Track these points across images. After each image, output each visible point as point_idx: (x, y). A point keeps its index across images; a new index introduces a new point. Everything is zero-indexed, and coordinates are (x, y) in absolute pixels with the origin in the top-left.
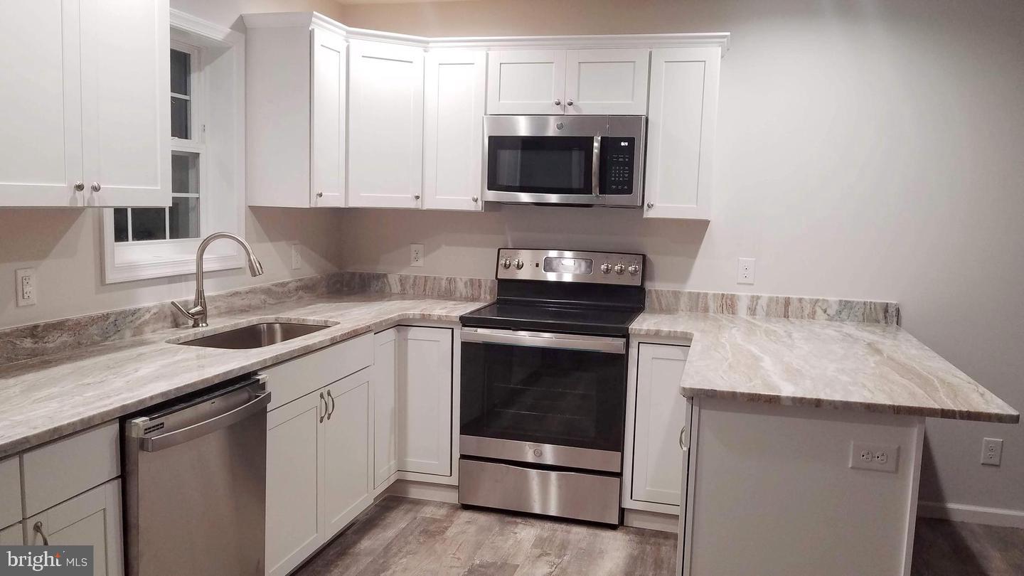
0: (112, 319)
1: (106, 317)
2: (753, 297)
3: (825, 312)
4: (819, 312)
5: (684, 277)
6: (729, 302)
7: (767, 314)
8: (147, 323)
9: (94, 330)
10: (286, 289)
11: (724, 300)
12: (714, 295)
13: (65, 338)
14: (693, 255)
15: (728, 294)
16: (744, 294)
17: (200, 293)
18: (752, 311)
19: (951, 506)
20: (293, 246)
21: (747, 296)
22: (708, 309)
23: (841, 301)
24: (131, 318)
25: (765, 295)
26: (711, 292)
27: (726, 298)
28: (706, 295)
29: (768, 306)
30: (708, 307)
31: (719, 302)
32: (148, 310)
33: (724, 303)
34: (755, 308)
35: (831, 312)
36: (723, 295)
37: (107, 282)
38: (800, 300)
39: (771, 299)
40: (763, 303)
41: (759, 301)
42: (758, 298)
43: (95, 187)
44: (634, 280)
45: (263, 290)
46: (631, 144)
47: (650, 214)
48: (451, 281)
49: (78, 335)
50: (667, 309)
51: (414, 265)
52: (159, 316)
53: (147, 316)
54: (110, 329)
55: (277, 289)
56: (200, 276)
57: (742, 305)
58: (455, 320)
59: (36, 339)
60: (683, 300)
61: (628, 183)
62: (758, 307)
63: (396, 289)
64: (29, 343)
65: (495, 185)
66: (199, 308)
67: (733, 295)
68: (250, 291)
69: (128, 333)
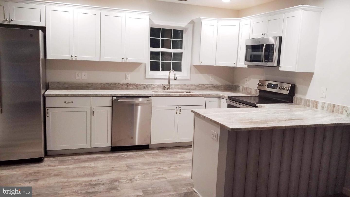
0: (146, 85)
2: (323, 103)
3: (346, 112)
4: (344, 111)
5: (305, 93)
6: (316, 104)
7: (327, 110)
9: (141, 86)
10: (205, 86)
11: (314, 103)
12: (312, 100)
13: (134, 87)
14: (308, 85)
15: (316, 101)
16: (321, 101)
17: (169, 83)
18: (323, 108)
20: (210, 76)
21: (321, 102)
22: (309, 106)
24: (151, 86)
25: (327, 102)
26: (311, 99)
27: (315, 102)
28: (309, 100)
29: (328, 107)
30: (310, 105)
31: (313, 104)
32: (156, 85)
33: (314, 104)
34: (324, 107)
35: (348, 112)
36: (314, 101)
37: (146, 78)
38: (338, 106)
39: (329, 104)
40: (326, 105)
41: (325, 105)
42: (325, 103)
43: (127, 59)
44: (287, 93)
45: (195, 85)
46: (274, 46)
47: (281, 69)
48: (251, 89)
49: (137, 87)
50: (299, 104)
51: (246, 84)
52: (159, 86)
53: (156, 86)
54: (145, 87)
55: (201, 86)
56: (169, 79)
57: (320, 105)
58: (227, 97)
59: (128, 86)
60: (303, 101)
61: (273, 59)
62: (325, 107)
63: (241, 90)
64: (126, 86)
65: (246, 60)
66: (168, 86)
67: (317, 101)
68: (190, 85)
69: (150, 89)
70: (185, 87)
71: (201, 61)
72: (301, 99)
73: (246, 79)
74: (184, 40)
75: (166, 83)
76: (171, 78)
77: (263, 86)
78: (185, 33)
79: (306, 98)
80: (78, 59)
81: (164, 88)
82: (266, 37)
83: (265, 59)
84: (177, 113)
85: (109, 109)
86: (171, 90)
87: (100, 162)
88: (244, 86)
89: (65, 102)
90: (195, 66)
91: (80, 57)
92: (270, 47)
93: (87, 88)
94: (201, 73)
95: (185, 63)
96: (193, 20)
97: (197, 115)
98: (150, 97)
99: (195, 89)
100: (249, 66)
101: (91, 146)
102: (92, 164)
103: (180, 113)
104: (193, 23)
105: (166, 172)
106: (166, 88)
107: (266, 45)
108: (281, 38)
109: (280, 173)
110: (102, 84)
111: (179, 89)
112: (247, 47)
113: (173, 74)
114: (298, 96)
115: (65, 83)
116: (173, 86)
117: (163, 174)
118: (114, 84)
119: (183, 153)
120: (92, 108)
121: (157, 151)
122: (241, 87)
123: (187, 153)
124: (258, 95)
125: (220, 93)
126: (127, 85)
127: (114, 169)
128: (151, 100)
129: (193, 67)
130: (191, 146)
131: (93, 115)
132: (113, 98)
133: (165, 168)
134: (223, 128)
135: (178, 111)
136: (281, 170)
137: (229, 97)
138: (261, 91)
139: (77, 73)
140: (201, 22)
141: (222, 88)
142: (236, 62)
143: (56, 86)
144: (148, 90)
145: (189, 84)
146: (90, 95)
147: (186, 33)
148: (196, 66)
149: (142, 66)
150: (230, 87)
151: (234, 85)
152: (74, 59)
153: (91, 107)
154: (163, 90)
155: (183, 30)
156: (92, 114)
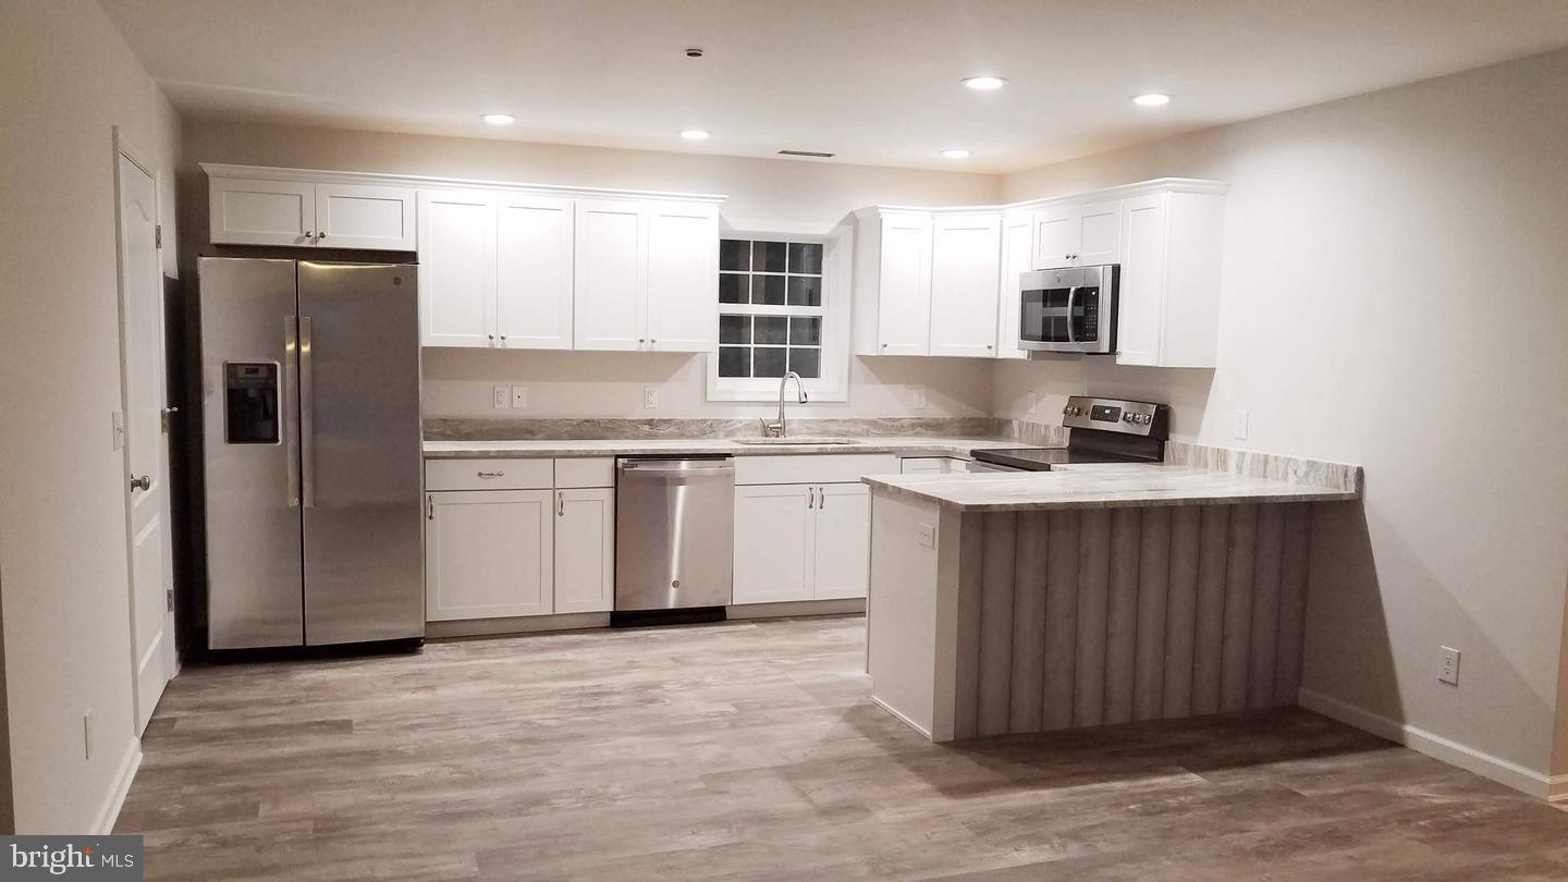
0: (709, 423)
1: (704, 421)
2: (1240, 453)
3: (1295, 473)
4: (1291, 473)
5: (1195, 432)
6: (1223, 456)
7: (1251, 474)
8: (738, 429)
9: (693, 428)
10: (896, 424)
11: (1219, 456)
12: (1212, 449)
13: (672, 429)
14: (1203, 405)
15: (1222, 449)
16: (1234, 450)
17: (781, 415)
18: (1240, 468)
19: (1409, 729)
20: (915, 390)
21: (1236, 451)
22: (1207, 465)
23: (1308, 462)
24: (723, 425)
25: (1250, 452)
26: (1210, 446)
27: (1220, 452)
28: (1206, 448)
29: (1251, 464)
30: (1207, 461)
31: (1216, 456)
32: (739, 422)
33: (1219, 458)
35: (1301, 473)
36: (1218, 449)
37: (708, 399)
38: (1276, 458)
39: (1253, 456)
40: (1248, 459)
41: (1245, 458)
42: (1244, 454)
43: (653, 341)
44: (1146, 431)
45: (864, 422)
46: (1097, 294)
47: (1120, 360)
48: (1047, 427)
49: (682, 429)
50: (1181, 462)
51: (1030, 411)
52: (749, 426)
53: (739, 425)
54: (707, 428)
55: (885, 423)
56: (782, 404)
57: (1232, 462)
58: (968, 453)
59: (653, 426)
60: (1190, 454)
61: (1095, 330)
62: (1244, 465)
63: (1017, 435)
64: (647, 428)
65: (1024, 336)
66: (779, 425)
67: (1225, 450)
68: (850, 421)
69: (721, 434)
70: (833, 427)
71: (881, 343)
72: (1185, 447)
73: (1031, 395)
74: (825, 276)
75: (771, 415)
76: (787, 398)
77: (1078, 414)
78: (829, 254)
79: (1199, 444)
80: (511, 344)
81: (766, 430)
82: (1076, 264)
83: (1075, 332)
84: (811, 507)
85: (608, 495)
86: (789, 439)
87: (588, 650)
88: (1025, 419)
89: (480, 475)
90: (863, 359)
91: (517, 340)
92: (1087, 297)
93: (528, 436)
94: (885, 383)
95: (832, 349)
96: (852, 213)
97: (878, 488)
98: (729, 455)
99: (867, 434)
100: (1035, 355)
101: (554, 610)
102: (569, 655)
103: (821, 507)
104: (852, 221)
105: (792, 669)
106: (771, 433)
107: (1077, 291)
108: (1116, 270)
109: (1108, 637)
110: (575, 423)
111: (812, 434)
112: (1027, 297)
113: (793, 385)
114: (1177, 439)
115: (462, 422)
116: (794, 426)
117: (783, 673)
118: (611, 421)
119: (833, 630)
120: (557, 492)
121: (754, 626)
122: (1015, 424)
123: (849, 629)
124: (1066, 444)
125: (947, 444)
126: (650, 425)
127: (635, 665)
128: (732, 464)
129: (856, 362)
130: (862, 614)
131: (561, 514)
132: (620, 460)
133: (784, 662)
134: (945, 506)
135: (816, 501)
136: (1111, 631)
137: (974, 453)
138: (1075, 432)
139: (497, 389)
140: (881, 220)
141: (956, 429)
142: (993, 345)
143: (435, 430)
144: (716, 437)
145: (846, 418)
146: (553, 451)
147: (832, 254)
148: (865, 360)
149: (696, 363)
150: (981, 426)
151: (994, 419)
152: (498, 344)
153: (554, 489)
154: (762, 439)
155: (821, 246)
156: (558, 509)
